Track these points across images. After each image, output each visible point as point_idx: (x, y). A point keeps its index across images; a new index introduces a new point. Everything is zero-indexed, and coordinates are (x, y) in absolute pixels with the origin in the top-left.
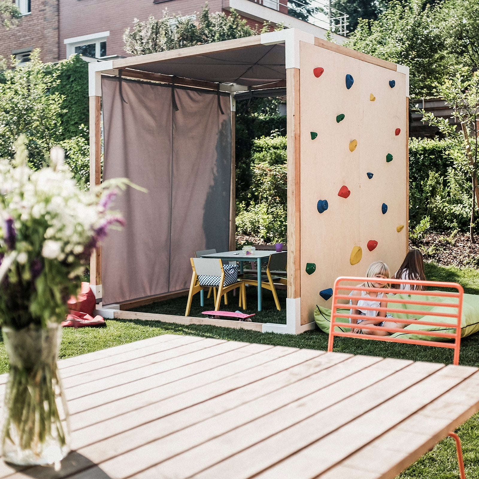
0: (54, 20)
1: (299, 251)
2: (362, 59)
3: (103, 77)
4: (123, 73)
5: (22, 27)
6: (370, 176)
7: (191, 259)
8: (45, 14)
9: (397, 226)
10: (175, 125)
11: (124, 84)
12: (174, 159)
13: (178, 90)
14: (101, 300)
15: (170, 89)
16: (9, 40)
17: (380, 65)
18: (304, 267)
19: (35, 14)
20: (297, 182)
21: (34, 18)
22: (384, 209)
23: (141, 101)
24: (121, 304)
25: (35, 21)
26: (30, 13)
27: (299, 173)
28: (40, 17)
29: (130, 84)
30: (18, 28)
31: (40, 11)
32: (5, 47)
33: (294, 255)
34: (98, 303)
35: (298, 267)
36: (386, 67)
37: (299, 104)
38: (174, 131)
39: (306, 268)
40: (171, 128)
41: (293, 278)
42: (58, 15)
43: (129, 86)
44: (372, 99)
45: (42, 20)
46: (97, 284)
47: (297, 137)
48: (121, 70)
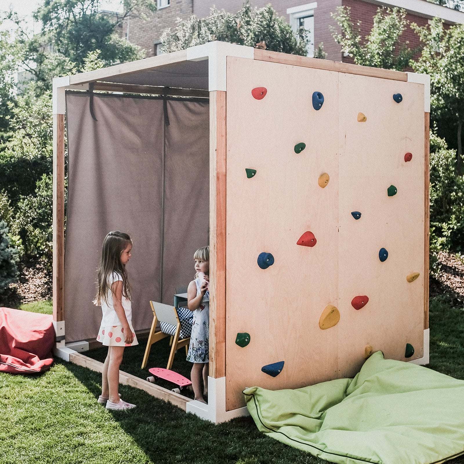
0: (189, 11)
1: (224, 320)
2: (344, 70)
3: (67, 93)
4: (95, 87)
5: (161, 19)
6: (356, 215)
7: (150, 301)
8: (181, 6)
9: (409, 274)
10: (169, 142)
11: (96, 98)
12: (167, 179)
13: (172, 102)
14: (63, 338)
15: (161, 102)
16: (151, 31)
17: (377, 75)
18: (232, 338)
19: (173, 6)
20: (221, 233)
21: (172, 10)
22: (383, 255)
23: (120, 117)
24: (91, 342)
25: (173, 13)
26: (169, 5)
27: (224, 222)
28: (177, 9)
29: (106, 99)
30: (159, 20)
31: (177, 3)
32: (148, 38)
33: (215, 324)
34: (59, 342)
35: (222, 339)
36: (388, 77)
37: (224, 134)
38: (166, 147)
39: (236, 340)
40: (163, 145)
41: (214, 352)
42: (192, 7)
43: (104, 101)
44: (359, 120)
45: (179, 12)
46: (57, 321)
47: (220, 177)
48: (93, 84)
